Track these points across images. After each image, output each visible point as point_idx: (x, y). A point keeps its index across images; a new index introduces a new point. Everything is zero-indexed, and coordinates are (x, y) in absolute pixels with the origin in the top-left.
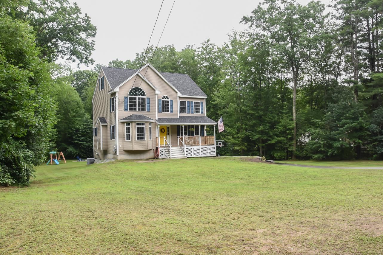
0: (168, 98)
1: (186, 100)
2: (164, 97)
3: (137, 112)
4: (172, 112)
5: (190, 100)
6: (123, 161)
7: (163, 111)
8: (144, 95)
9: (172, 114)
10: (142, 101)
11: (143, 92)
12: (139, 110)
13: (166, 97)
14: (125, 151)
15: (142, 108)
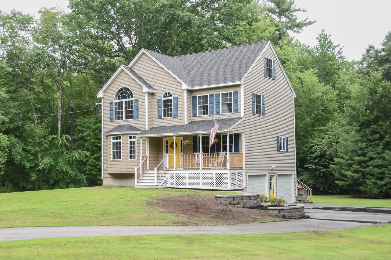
0: (171, 96)
1: (207, 94)
2: (166, 94)
3: (124, 122)
4: (176, 116)
5: (214, 92)
6: (110, 187)
7: (165, 116)
8: (132, 97)
9: (176, 119)
10: (129, 105)
11: (131, 93)
12: (126, 118)
13: (169, 93)
14: (110, 174)
15: (130, 115)
